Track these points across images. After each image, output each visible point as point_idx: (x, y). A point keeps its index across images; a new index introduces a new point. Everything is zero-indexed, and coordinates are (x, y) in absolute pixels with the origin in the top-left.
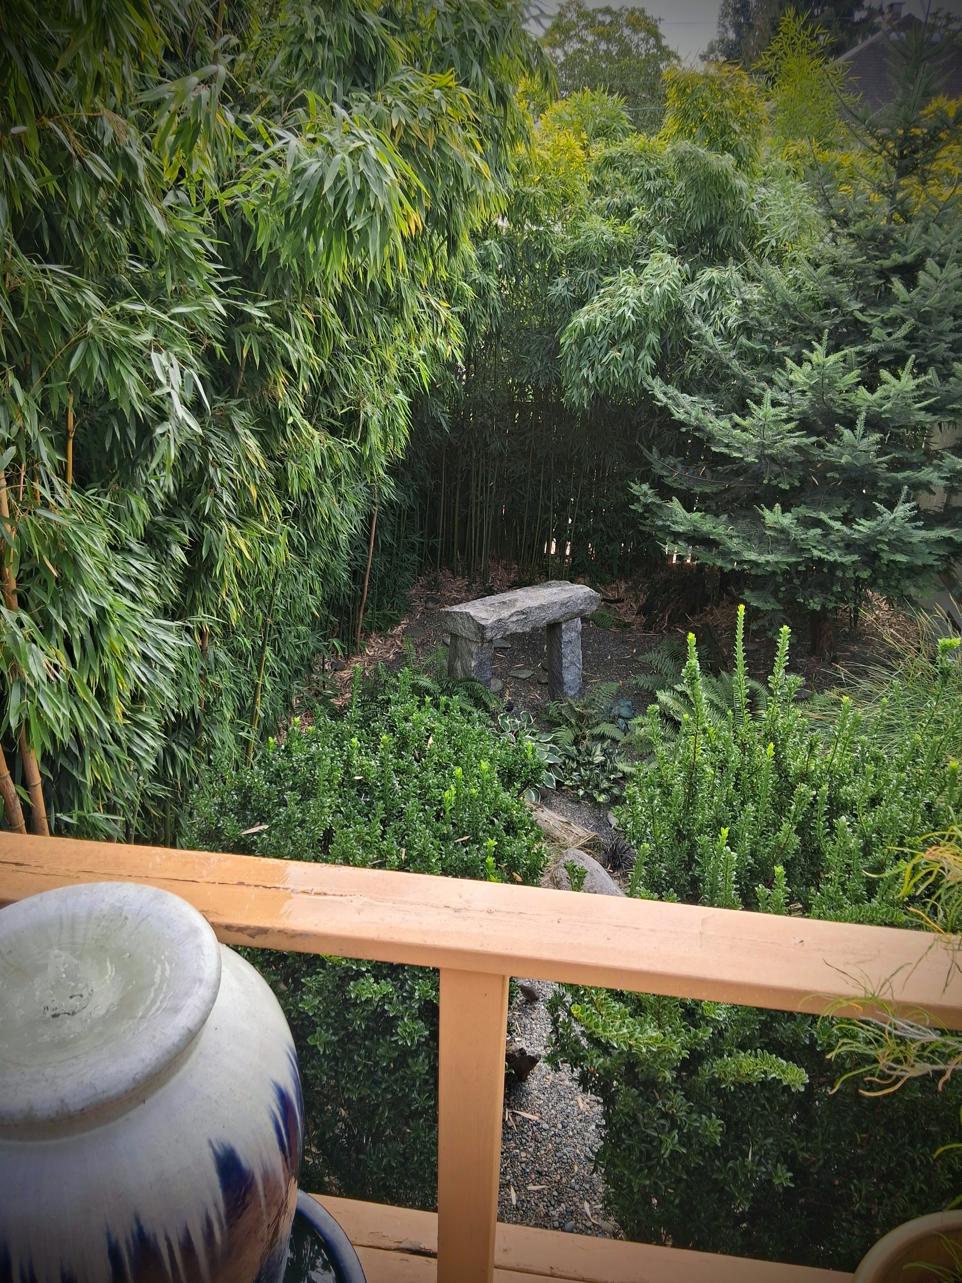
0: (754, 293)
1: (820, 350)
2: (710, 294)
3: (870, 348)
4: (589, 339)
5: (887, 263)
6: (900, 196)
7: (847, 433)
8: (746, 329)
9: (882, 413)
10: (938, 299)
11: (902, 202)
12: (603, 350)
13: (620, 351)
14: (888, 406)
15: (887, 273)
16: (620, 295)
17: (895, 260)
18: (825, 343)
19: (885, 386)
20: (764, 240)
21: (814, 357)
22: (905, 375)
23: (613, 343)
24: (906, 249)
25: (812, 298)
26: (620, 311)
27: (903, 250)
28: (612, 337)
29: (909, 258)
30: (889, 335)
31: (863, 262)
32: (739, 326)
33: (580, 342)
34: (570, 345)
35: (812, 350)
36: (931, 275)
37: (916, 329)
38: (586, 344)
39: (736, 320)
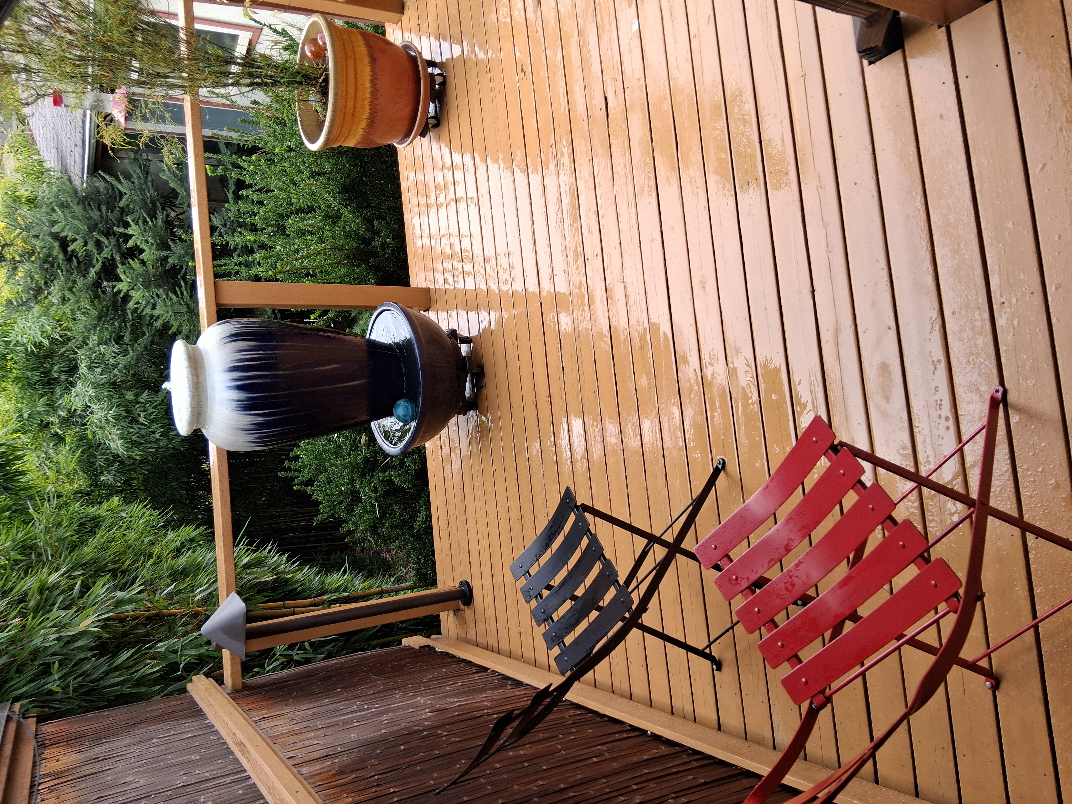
0: (94, 339)
1: (119, 286)
2: (97, 367)
3: (118, 258)
4: (134, 438)
5: (61, 257)
6: (18, 258)
7: (170, 261)
8: (119, 339)
9: (157, 243)
10: (79, 222)
11: (21, 256)
12: (140, 426)
13: (139, 415)
14: (151, 240)
15: (68, 256)
16: (100, 422)
17: (59, 253)
18: (114, 283)
19: (139, 244)
20: (58, 337)
21: (125, 290)
22: (130, 231)
23: (135, 421)
24: (51, 247)
25: (92, 301)
26: (111, 419)
27: (51, 248)
28: (131, 422)
29: (56, 244)
30: (107, 247)
31: (62, 271)
32: (117, 343)
33: (137, 444)
34: (140, 450)
35: (120, 291)
36: (63, 228)
37: (101, 232)
38: (137, 439)
39: (113, 346)
